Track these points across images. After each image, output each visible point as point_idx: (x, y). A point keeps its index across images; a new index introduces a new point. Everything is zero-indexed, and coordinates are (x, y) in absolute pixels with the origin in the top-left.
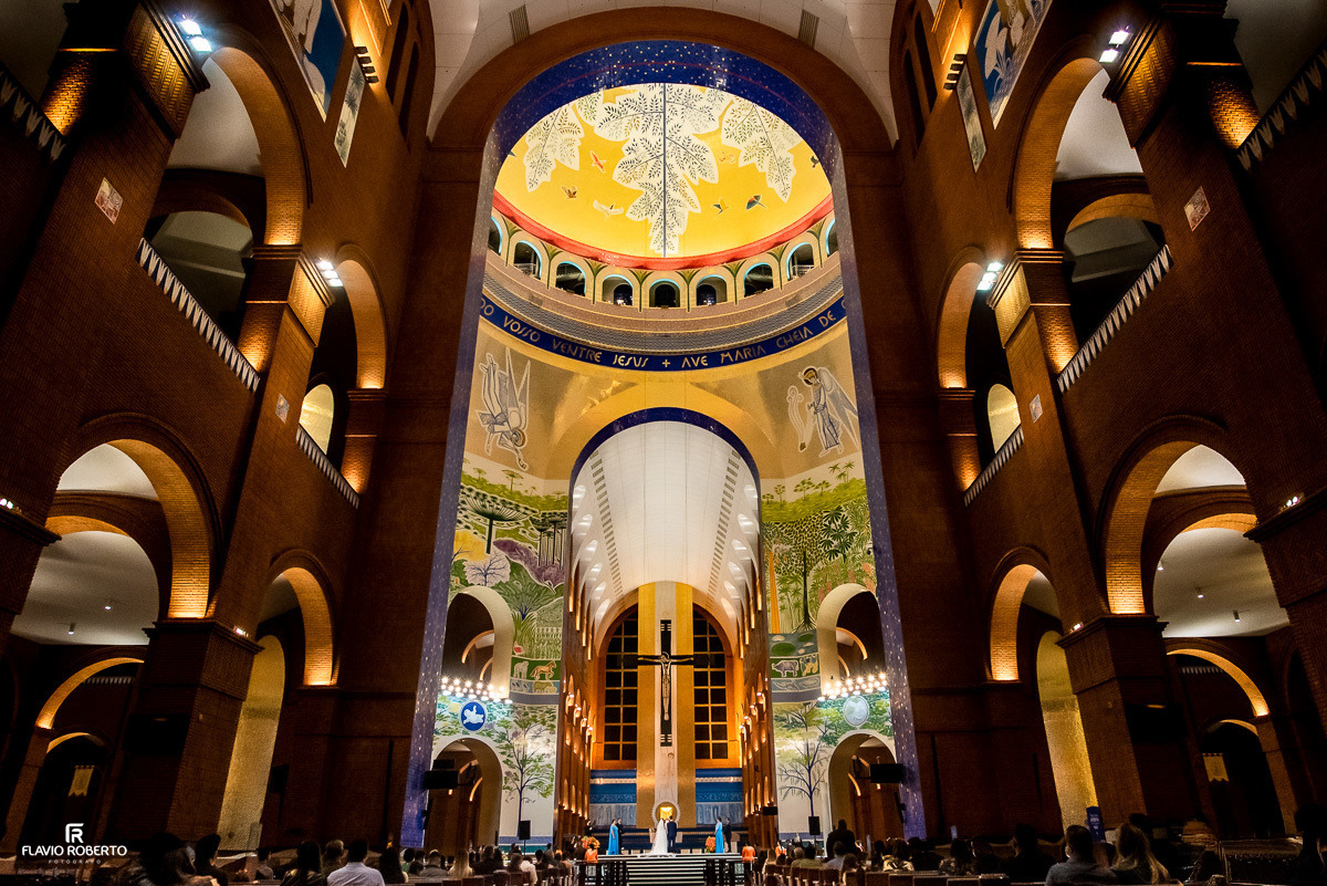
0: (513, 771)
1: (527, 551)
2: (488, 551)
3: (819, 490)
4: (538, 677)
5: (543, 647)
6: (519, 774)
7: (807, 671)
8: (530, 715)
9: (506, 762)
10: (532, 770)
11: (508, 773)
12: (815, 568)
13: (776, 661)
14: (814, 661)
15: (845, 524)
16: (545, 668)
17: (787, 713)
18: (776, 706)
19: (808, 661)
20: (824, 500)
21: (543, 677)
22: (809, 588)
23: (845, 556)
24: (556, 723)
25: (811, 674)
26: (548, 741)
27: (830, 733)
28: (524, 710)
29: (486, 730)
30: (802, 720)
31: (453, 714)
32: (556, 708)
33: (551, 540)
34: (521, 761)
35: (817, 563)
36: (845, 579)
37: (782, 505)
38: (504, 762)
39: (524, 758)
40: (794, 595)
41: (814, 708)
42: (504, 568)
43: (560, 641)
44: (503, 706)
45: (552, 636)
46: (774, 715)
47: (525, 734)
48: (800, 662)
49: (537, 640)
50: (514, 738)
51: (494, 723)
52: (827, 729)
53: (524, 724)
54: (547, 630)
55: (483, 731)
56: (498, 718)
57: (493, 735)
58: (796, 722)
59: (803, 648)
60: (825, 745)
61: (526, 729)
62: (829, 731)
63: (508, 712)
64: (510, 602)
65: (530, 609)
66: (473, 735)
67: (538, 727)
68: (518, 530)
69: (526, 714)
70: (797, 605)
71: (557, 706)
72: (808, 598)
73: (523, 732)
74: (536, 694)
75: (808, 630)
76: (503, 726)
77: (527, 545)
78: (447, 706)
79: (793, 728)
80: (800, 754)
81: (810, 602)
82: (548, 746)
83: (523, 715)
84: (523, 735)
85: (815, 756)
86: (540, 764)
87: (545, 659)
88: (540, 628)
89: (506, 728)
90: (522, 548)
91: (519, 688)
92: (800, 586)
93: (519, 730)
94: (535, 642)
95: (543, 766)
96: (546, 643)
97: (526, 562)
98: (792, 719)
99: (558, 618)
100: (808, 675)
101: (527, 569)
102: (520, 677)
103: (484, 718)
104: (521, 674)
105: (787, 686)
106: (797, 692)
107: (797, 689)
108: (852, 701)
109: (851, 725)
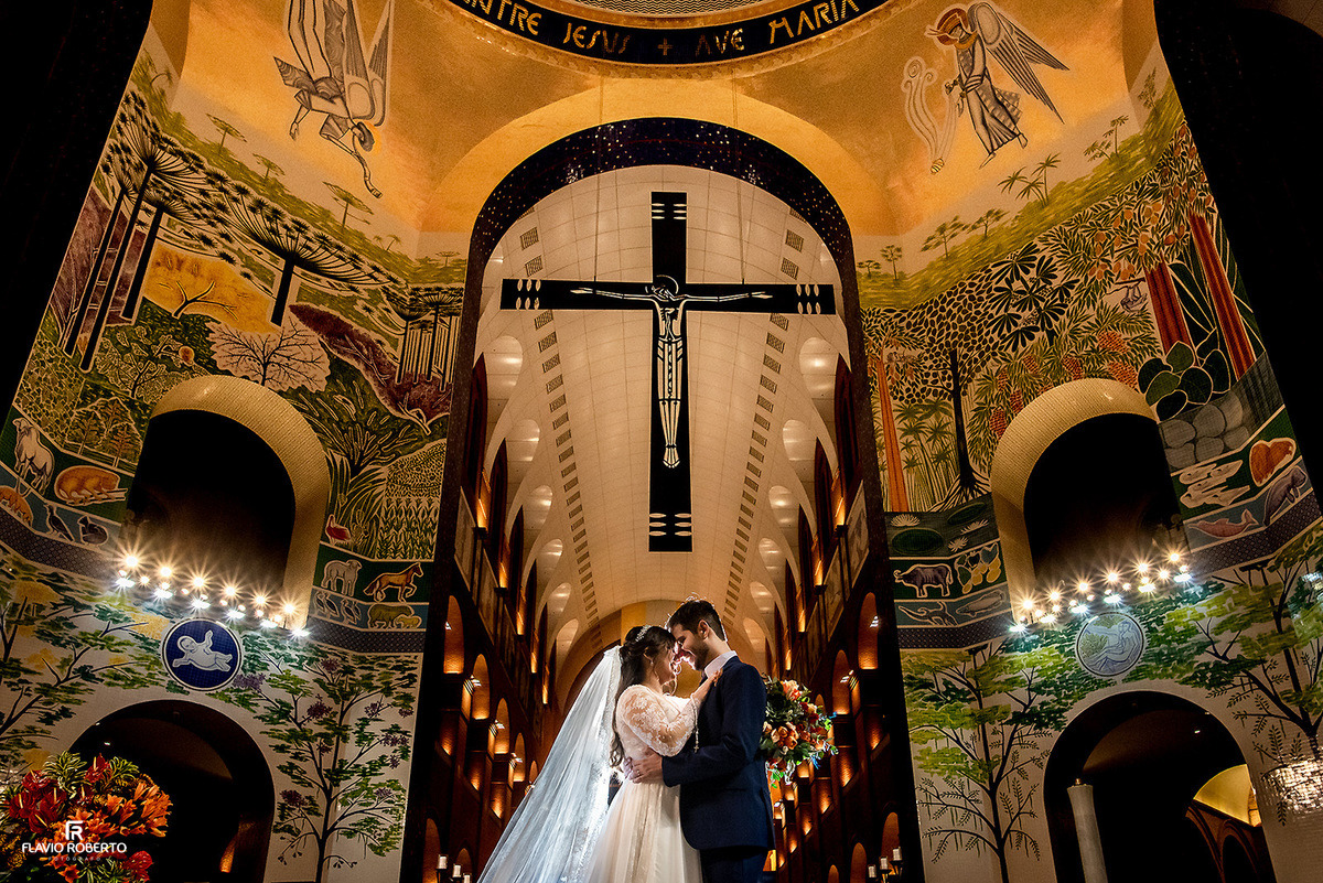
0: (303, 791)
1: (369, 344)
2: (277, 318)
3: (981, 231)
4: (380, 595)
5: (398, 536)
6: (321, 801)
7: (976, 579)
8: (359, 674)
9: (288, 769)
10: (354, 794)
11: (286, 795)
12: (978, 376)
13: (904, 565)
14: (989, 557)
15: (1047, 275)
16: (397, 578)
17: (934, 671)
18: (909, 657)
19: (975, 560)
20: (992, 245)
22: (968, 414)
23: (1051, 334)
24: (415, 691)
25: (985, 584)
26: (396, 728)
27: (1043, 704)
28: (344, 659)
29: (238, 690)
30: (969, 685)
31: (143, 639)
32: (417, 660)
33: (427, 336)
34: (328, 771)
35: (983, 364)
36: (1057, 376)
37: (898, 280)
38: (280, 767)
39: (337, 767)
40: (934, 437)
41: (995, 656)
42: (312, 362)
43: (434, 525)
44: (287, 643)
45: (417, 515)
46: (904, 674)
47: (343, 714)
48: (956, 567)
49: (385, 523)
50: (314, 720)
51: (262, 677)
52: (1033, 694)
53: (341, 690)
54: (408, 502)
55: (227, 690)
56: (272, 668)
57: (256, 705)
58: (955, 689)
59: (961, 537)
60: (1032, 732)
61: (347, 703)
62: (1040, 699)
63: (302, 659)
64: (324, 433)
65: (374, 458)
66: (197, 696)
67: (375, 698)
68: (353, 301)
69: (348, 671)
70: (941, 457)
71: (421, 655)
72: (967, 436)
73: (337, 708)
74: (375, 629)
75: (971, 498)
76: (285, 687)
77: (374, 337)
78: (126, 619)
79: (948, 702)
80: (969, 758)
81: (972, 443)
82: (395, 742)
83: (339, 672)
84: (338, 716)
85: (1005, 759)
86: (374, 780)
87: (399, 560)
88: (394, 498)
89: (293, 692)
90: (361, 338)
91: (332, 613)
92: (945, 419)
93: (328, 702)
94: (378, 525)
95: (380, 784)
96: (404, 526)
97: (367, 368)
98: (946, 683)
99: (432, 478)
100: (975, 589)
101: (370, 380)
102: (339, 591)
103: (233, 663)
104: (339, 583)
105: (929, 616)
106: (952, 626)
107: (950, 620)
108: (1097, 623)
109: (1098, 677)
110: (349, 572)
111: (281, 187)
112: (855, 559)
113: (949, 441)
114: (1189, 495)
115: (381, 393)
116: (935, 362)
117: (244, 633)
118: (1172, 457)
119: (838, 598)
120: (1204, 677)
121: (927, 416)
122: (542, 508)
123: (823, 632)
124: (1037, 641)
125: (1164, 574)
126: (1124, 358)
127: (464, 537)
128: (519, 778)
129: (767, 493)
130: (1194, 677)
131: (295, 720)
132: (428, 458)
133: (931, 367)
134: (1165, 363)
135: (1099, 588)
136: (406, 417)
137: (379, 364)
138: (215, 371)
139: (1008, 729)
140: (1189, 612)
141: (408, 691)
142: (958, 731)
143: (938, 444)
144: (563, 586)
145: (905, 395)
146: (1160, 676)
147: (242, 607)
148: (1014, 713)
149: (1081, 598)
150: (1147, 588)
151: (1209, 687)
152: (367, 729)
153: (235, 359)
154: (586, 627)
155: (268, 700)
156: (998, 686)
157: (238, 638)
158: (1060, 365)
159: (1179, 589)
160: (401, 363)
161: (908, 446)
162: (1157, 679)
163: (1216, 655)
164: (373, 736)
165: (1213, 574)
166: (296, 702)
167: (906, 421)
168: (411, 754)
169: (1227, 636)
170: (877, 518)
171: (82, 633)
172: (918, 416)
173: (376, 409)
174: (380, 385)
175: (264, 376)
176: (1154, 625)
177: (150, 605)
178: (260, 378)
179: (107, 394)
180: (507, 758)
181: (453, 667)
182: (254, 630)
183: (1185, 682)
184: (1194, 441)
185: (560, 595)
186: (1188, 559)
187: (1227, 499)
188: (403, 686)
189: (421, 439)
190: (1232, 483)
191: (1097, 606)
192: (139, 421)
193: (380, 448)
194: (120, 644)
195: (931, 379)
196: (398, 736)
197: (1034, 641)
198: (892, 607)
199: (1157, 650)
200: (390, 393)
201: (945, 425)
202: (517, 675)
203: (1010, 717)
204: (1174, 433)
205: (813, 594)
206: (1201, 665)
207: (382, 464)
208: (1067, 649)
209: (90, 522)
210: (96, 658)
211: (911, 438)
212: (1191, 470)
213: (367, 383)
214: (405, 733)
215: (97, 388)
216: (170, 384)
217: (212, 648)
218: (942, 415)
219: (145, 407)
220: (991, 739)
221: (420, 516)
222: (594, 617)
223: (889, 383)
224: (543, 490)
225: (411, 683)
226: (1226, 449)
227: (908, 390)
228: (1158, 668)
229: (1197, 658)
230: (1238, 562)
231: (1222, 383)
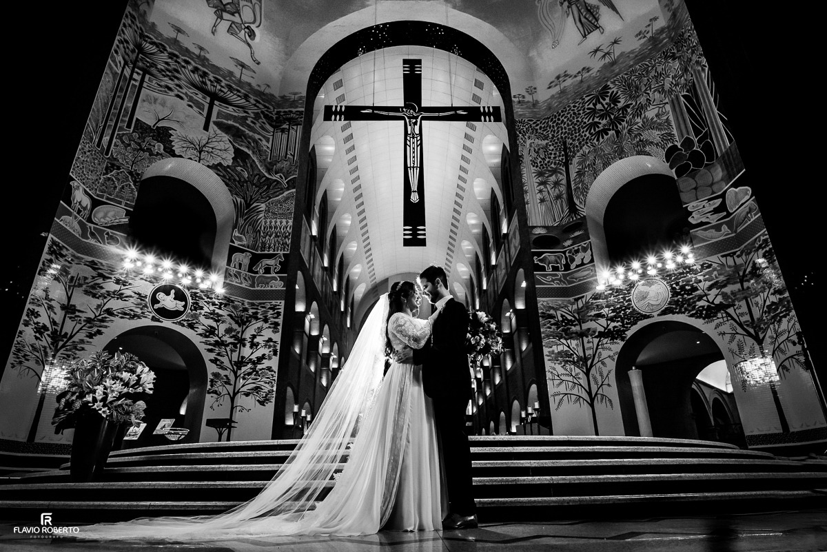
0: (223, 373)
3: (579, 78)
4: (262, 271)
5: (271, 240)
6: (232, 377)
7: (578, 261)
8: (251, 311)
9: (214, 361)
10: (249, 374)
11: (214, 374)
12: (578, 154)
13: (540, 254)
14: (585, 250)
15: (615, 100)
16: (271, 262)
17: (556, 310)
18: (542, 302)
19: (577, 251)
20: (585, 85)
21: (267, 270)
22: (573, 175)
23: (618, 132)
24: (280, 320)
25: (583, 264)
26: (270, 340)
27: (614, 327)
28: (243, 304)
29: (188, 320)
30: (574, 317)
31: (139, 294)
32: (281, 304)
33: (285, 136)
34: (235, 362)
35: (581, 148)
36: (621, 154)
37: (535, 104)
38: (211, 360)
39: (240, 359)
40: (555, 187)
41: (588, 302)
42: (225, 150)
43: (289, 235)
44: (213, 296)
45: (280, 229)
46: (540, 311)
47: (243, 332)
48: (567, 255)
49: (264, 233)
50: (228, 336)
51: (200, 313)
52: (609, 322)
53: (242, 320)
54: (276, 222)
55: (183, 320)
56: (206, 309)
57: (198, 328)
58: (567, 319)
59: (569, 239)
60: (609, 342)
61: (244, 327)
62: (613, 324)
63: (221, 304)
64: (231, 187)
65: (257, 200)
66: (167, 323)
67: (260, 324)
68: (245, 118)
69: (245, 310)
70: (559, 197)
71: (283, 302)
72: (573, 186)
73: (240, 329)
74: (259, 288)
75: (575, 219)
76: (212, 318)
77: (257, 137)
78: (130, 284)
79: (563, 326)
80: (575, 356)
81: (575, 190)
82: (270, 347)
83: (241, 310)
84: (240, 333)
85: (594, 356)
86: (259, 367)
87: (271, 252)
88: (268, 220)
89: (217, 321)
90: (250, 137)
91: (237, 280)
92: (561, 177)
93: (235, 326)
94: (260, 234)
95: (263, 369)
96: (274, 235)
97: (253, 153)
98: (562, 316)
99: (288, 210)
100: (577, 266)
101: (255, 159)
102: (240, 269)
103: (185, 306)
104: (240, 265)
105: (553, 281)
106: (565, 286)
107: (564, 283)
108: (643, 285)
109: (644, 313)
110: (245, 259)
111: (208, 60)
112: (513, 250)
113: (563, 189)
114: (693, 217)
115: (261, 166)
116: (555, 147)
117: (191, 291)
118: (684, 197)
119: (504, 271)
120: (701, 314)
121: (551, 176)
122: (346, 226)
123: (496, 288)
124: (611, 294)
125: (680, 259)
126: (657, 144)
127: (305, 240)
128: (335, 366)
129: (466, 216)
130: (696, 313)
131: (218, 336)
132: (287, 199)
133: (553, 150)
134: (679, 147)
135: (644, 266)
136: (274, 178)
137: (259, 151)
138: (173, 154)
139: (596, 340)
140: (693, 279)
141: (276, 320)
142: (569, 341)
143: (557, 190)
144: (357, 266)
145: (539, 165)
146: (678, 313)
147: (190, 277)
148: (599, 332)
149: (635, 271)
150: (671, 266)
151: (704, 319)
152: (255, 340)
153: (185, 149)
154: (370, 287)
155: (203, 325)
156: (590, 318)
157: (188, 293)
158: (622, 148)
159: (689, 267)
160: (271, 151)
161: (541, 191)
162: (676, 314)
163: (708, 301)
164: (258, 344)
165: (708, 258)
166: (218, 326)
167: (540, 178)
168: (278, 353)
169: (714, 291)
170: (525, 228)
171: (107, 291)
172: (546, 175)
173: (259, 174)
174: (260, 161)
175: (200, 158)
176: (674, 286)
177: (141, 276)
178: (197, 159)
179: (119, 168)
180: (329, 355)
181: (300, 307)
182: (196, 289)
183: (692, 316)
184: (696, 189)
185: (356, 271)
186: (693, 250)
187: (714, 219)
188: (274, 318)
189: (282, 189)
190: (716, 211)
191: (644, 275)
192: (135, 182)
193: (261, 194)
194: (127, 297)
195: (553, 156)
196: (272, 344)
197: (610, 294)
198: (533, 276)
199: (676, 299)
200: (266, 166)
201: (561, 180)
202: (333, 311)
203: (597, 334)
204: (685, 184)
205: (490, 269)
206: (700, 307)
207: (262, 203)
208: (627, 298)
209: (110, 234)
210: (114, 304)
211: (542, 187)
212: (694, 204)
213: (254, 161)
214: (275, 342)
215: (113, 165)
216: (151, 162)
217: (175, 299)
218: (559, 175)
219: (138, 174)
220: (586, 345)
221: (282, 229)
222: (374, 281)
223: (530, 158)
224: (346, 216)
225: (278, 316)
226: (713, 193)
227: (540, 162)
228: (677, 309)
229: (698, 303)
230: (720, 252)
231: (710, 158)
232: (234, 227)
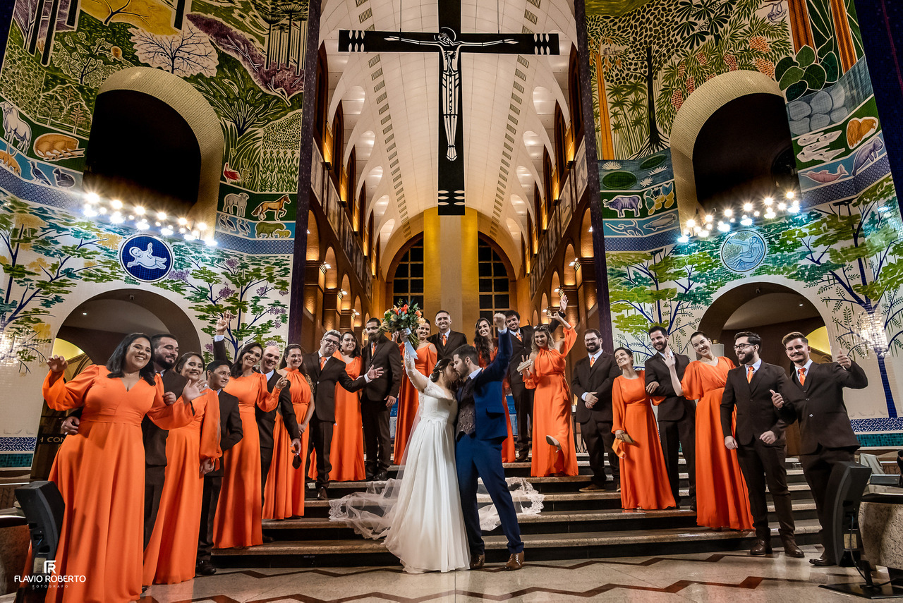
1: (246, 43)
2: (178, 24)
4: (263, 217)
5: (269, 176)
7: (657, 205)
8: (251, 268)
9: (208, 331)
12: (665, 66)
13: (610, 196)
14: (667, 191)
16: (274, 205)
18: (611, 255)
19: (657, 193)
21: (270, 216)
22: (657, 93)
23: (718, 38)
24: (289, 279)
25: (663, 209)
26: (277, 303)
27: (697, 288)
28: (241, 259)
29: (172, 281)
30: (650, 275)
31: (106, 250)
32: (289, 258)
33: (285, 35)
34: (235, 331)
35: (669, 58)
36: (719, 67)
38: (203, 329)
39: (240, 328)
40: (633, 108)
41: (668, 257)
42: (206, 56)
43: (296, 170)
44: (202, 250)
45: (284, 162)
46: (608, 268)
47: (242, 294)
48: (645, 197)
49: (263, 167)
50: (224, 299)
51: (188, 272)
52: (691, 282)
53: (240, 279)
54: (278, 153)
55: (165, 281)
56: (194, 266)
57: (185, 290)
58: (641, 277)
59: (648, 177)
60: (690, 306)
61: (244, 287)
62: (696, 285)
63: (213, 259)
64: (217, 107)
65: (253, 123)
66: (145, 286)
67: (263, 284)
68: (230, 10)
69: (244, 266)
70: (638, 122)
71: (292, 256)
72: (656, 108)
73: (238, 291)
74: (260, 239)
75: (656, 151)
76: (203, 278)
77: (248, 36)
78: (93, 237)
79: (636, 285)
80: (649, 322)
81: (659, 113)
82: (277, 312)
83: (238, 267)
84: (239, 295)
85: (672, 322)
86: (265, 336)
87: (274, 192)
88: (268, 151)
89: (209, 281)
90: (238, 37)
91: (231, 229)
92: (642, 96)
93: (232, 287)
94: (258, 169)
95: (269, 339)
96: (276, 170)
97: (244, 59)
98: (635, 274)
99: (294, 137)
100: (657, 212)
101: (247, 67)
102: (235, 214)
103: (167, 264)
104: (235, 209)
105: (626, 230)
106: (640, 236)
107: (640, 232)
108: (736, 237)
109: (734, 272)
110: (241, 201)
112: (580, 184)
113: (644, 111)
114: (803, 154)
115: (255, 77)
116: (636, 55)
117: (173, 244)
118: (794, 127)
119: (569, 210)
120: (803, 274)
121: (629, 93)
122: (368, 147)
124: (696, 248)
125: (782, 206)
126: (766, 56)
127: (316, 169)
128: (358, 324)
129: (522, 136)
130: (797, 274)
132: (291, 122)
133: (633, 58)
134: (794, 60)
135: (738, 214)
136: (274, 94)
137: (252, 56)
138: (138, 63)
139: (675, 304)
140: (797, 232)
141: (284, 279)
142: (642, 304)
143: (636, 113)
144: (384, 197)
145: (615, 78)
146: (775, 273)
147: (171, 227)
148: (679, 294)
149: (726, 220)
150: (770, 215)
151: (806, 281)
152: (259, 304)
153: (152, 55)
154: (400, 224)
155: (192, 286)
156: (669, 276)
157: (170, 247)
158: (722, 59)
159: (792, 217)
160: (268, 55)
161: (615, 114)
162: (773, 275)
163: (813, 260)
164: (263, 308)
165: (816, 207)
166: (211, 288)
167: (615, 97)
168: (288, 319)
169: (822, 248)
170: (593, 161)
171: (64, 247)
172: (623, 93)
173: (253, 89)
174: (254, 71)
175: (173, 67)
176: (773, 239)
177: (109, 227)
178: (170, 68)
179: (63, 82)
180: (350, 312)
181: (312, 256)
182: (181, 241)
183: (791, 277)
184: (810, 116)
185: (380, 204)
186: (799, 196)
187: (828, 157)
188: (281, 276)
189: (284, 109)
190: (833, 146)
191: (736, 226)
192: (88, 101)
193: (257, 116)
194: (90, 253)
195: (633, 67)
196: (279, 308)
197: (694, 247)
198: (601, 223)
199: (774, 256)
200: (261, 77)
201: (641, 100)
202: (354, 258)
203: (676, 296)
204: (796, 110)
205: (552, 205)
206: (802, 266)
207: (259, 127)
208: (715, 254)
209: (61, 172)
210: (76, 263)
211: (617, 109)
212: (806, 136)
213: (245, 70)
214: (284, 306)
215: (55, 78)
216: (107, 73)
217: (153, 254)
218: (640, 93)
219: (91, 91)
220: (663, 310)
221: (286, 163)
222: (405, 217)
223: (604, 70)
224: (369, 134)
225: (286, 274)
226: (832, 122)
227: (617, 75)
228: (774, 268)
229: (800, 262)
230: (832, 200)
231: (833, 76)
232: (225, 160)
